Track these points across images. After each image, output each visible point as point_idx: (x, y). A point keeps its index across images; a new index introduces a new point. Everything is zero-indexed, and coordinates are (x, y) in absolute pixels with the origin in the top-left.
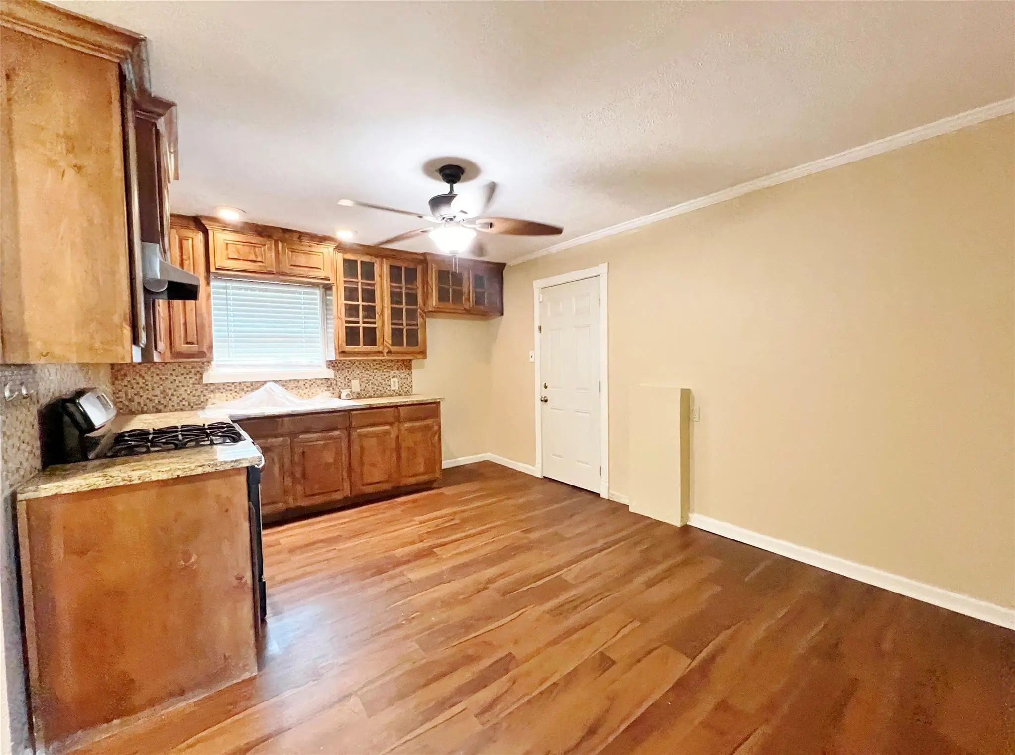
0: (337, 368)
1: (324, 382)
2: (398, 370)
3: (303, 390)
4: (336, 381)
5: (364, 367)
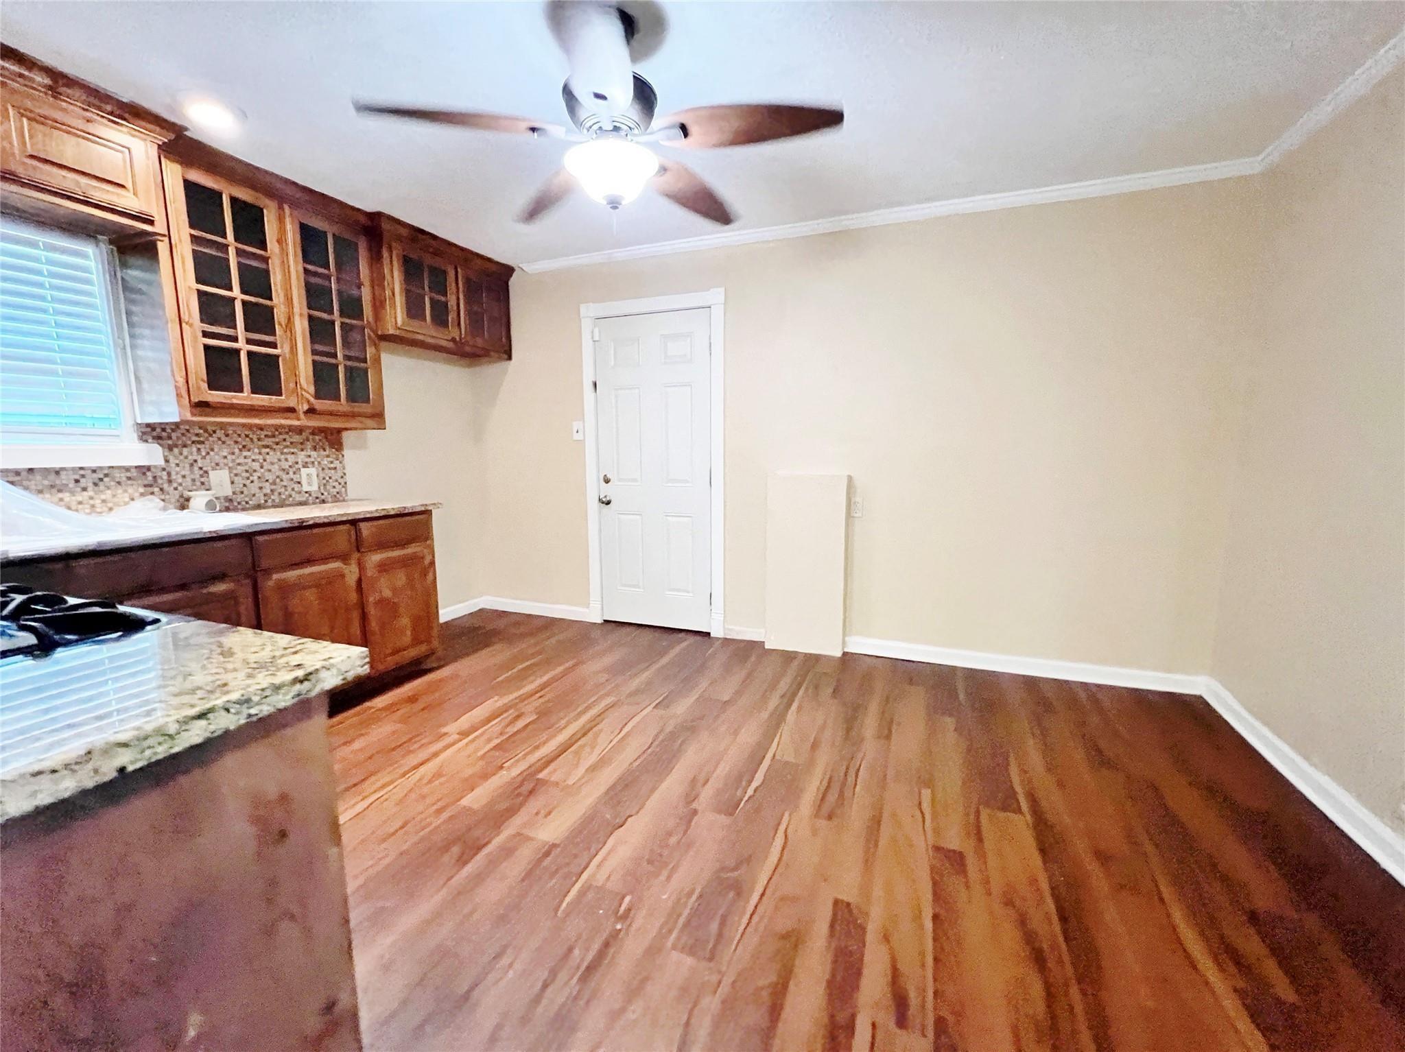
0: (170, 442)
1: (134, 473)
2: (315, 450)
3: (73, 493)
4: (169, 474)
5: (236, 442)
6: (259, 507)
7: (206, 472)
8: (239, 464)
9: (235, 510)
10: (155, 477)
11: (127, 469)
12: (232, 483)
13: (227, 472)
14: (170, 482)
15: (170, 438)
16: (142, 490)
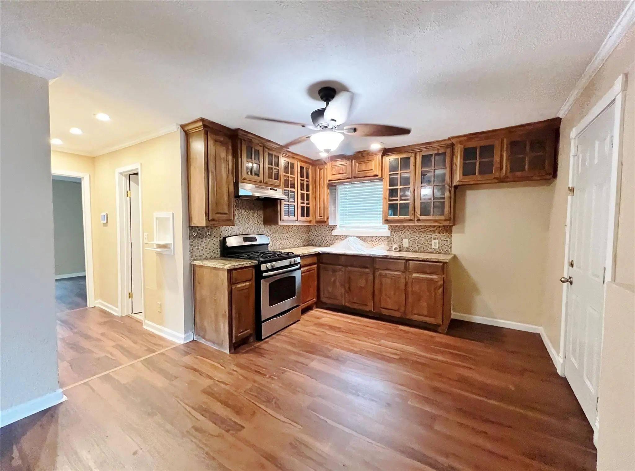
2: (439, 233)
4: (393, 239)
5: (412, 230)
6: (416, 252)
7: (402, 239)
8: (412, 237)
9: (409, 252)
10: (390, 240)
11: (385, 237)
12: (409, 243)
13: (408, 239)
14: (393, 241)
15: (395, 229)
16: (387, 243)
